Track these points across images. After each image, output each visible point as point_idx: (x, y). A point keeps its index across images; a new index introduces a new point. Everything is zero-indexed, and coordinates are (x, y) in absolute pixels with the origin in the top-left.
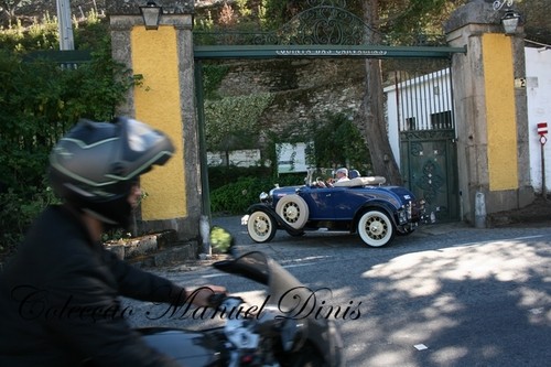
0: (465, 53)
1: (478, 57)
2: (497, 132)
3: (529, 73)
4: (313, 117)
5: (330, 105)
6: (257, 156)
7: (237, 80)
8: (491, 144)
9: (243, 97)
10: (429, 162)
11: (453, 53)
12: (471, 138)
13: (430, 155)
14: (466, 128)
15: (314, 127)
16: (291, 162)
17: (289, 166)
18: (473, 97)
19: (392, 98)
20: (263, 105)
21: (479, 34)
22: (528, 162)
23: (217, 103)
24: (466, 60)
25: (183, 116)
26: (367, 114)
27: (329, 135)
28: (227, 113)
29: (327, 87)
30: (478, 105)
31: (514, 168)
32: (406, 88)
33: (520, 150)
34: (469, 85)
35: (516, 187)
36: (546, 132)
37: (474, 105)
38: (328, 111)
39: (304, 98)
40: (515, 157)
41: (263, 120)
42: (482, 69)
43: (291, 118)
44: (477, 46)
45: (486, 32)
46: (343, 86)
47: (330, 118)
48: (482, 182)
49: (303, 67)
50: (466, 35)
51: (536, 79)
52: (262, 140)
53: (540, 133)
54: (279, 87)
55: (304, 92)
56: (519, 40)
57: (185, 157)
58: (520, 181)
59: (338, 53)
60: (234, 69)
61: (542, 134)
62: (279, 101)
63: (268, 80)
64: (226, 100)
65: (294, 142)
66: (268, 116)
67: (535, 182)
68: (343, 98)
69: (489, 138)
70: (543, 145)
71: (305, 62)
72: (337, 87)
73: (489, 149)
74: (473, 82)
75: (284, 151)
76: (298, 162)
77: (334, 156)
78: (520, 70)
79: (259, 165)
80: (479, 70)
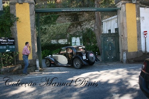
0: (121, 9)
1: (124, 11)
2: (130, 34)
3: (141, 15)
4: (83, 29)
5: (87, 26)
6: (66, 41)
7: (61, 19)
9: (62, 24)
10: (110, 43)
11: (118, 10)
12: (122, 36)
13: (110, 41)
14: (121, 32)
15: (83, 32)
16: (76, 43)
17: (74, 44)
18: (123, 23)
19: (104, 23)
20: (68, 26)
21: (125, 4)
22: (140, 43)
23: (55, 25)
24: (121, 11)
25: (31, 29)
26: (96, 28)
27: (87, 35)
28: (57, 28)
29: (86, 20)
30: (124, 25)
31: (136, 45)
32: (107, 21)
33: (138, 39)
35: (137, 51)
36: (147, 34)
37: (123, 25)
38: (87, 28)
39: (80, 24)
40: (136, 41)
41: (69, 30)
42: (126, 14)
43: (76, 30)
44: (124, 7)
45: (127, 3)
46: (91, 20)
47: (87, 30)
48: (125, 49)
49: (80, 15)
50: (121, 4)
51: (144, 17)
52: (68, 36)
53: (144, 34)
54: (74, 21)
55: (80, 22)
56: (138, 5)
57: (32, 42)
58: (138, 49)
59: (81, 10)
60: (60, 16)
61: (145, 34)
62: (72, 25)
63: (70, 19)
64: (58, 25)
65: (76, 37)
67: (143, 49)
68: (91, 24)
69: (128, 35)
70: (145, 38)
71: (81, 13)
72: (89, 20)
73: (128, 39)
74: (123, 19)
75: (74, 40)
76: (77, 43)
77: (88, 41)
78: (138, 15)
79: (67, 43)
80: (125, 15)
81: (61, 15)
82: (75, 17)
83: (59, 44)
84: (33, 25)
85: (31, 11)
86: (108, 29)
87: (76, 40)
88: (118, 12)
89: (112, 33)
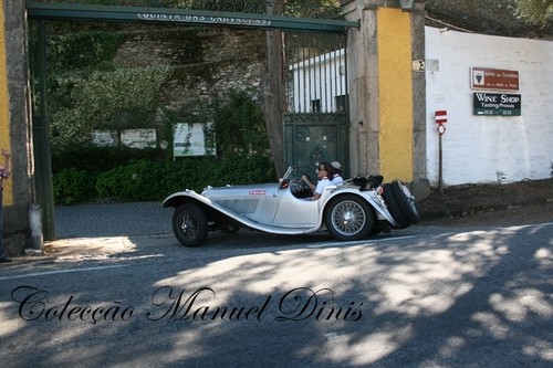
0: (359, 28)
1: (372, 33)
2: (388, 120)
3: (429, 55)
4: (216, 95)
5: (233, 82)
6: (153, 136)
7: (135, 50)
8: (383, 131)
9: (138, 70)
11: (348, 28)
12: (361, 123)
13: (318, 141)
14: (358, 112)
15: (216, 103)
16: (188, 144)
17: (183, 149)
18: (364, 78)
19: (296, 74)
20: (161, 79)
21: (374, 8)
22: (424, 153)
23: (108, 74)
24: (359, 35)
25: (9, 85)
26: (267, 93)
27: (230, 115)
28: (118, 87)
29: (232, 61)
30: (370, 87)
31: (408, 158)
32: (309, 67)
33: (416, 139)
34: (361, 65)
35: (411, 180)
36: (445, 121)
37: (365, 86)
38: (231, 89)
39: (206, 74)
40: (410, 147)
41: (162, 94)
42: (376, 48)
43: (191, 96)
44: (371, 21)
45: (382, 6)
46: (249, 61)
47: (232, 96)
48: (373, 173)
49: (210, 39)
50: (360, 8)
51: (436, 62)
52: (159, 119)
53: (437, 121)
54: (183, 60)
55: (207, 67)
56: (419, 18)
57: (11, 134)
58: (415, 174)
60: (132, 37)
61: (440, 122)
62: (178, 75)
63: (170, 51)
64: (120, 72)
65: (192, 121)
66: (166, 92)
67: (432, 175)
68: (248, 75)
69: (381, 125)
70: (441, 134)
71: (212, 33)
72: (241, 62)
73: (381, 137)
74: (365, 62)
75: (181, 132)
76: (195, 144)
77: (235, 138)
78: (419, 51)
79: (154, 146)
80: (372, 48)
81: (135, 35)
82: (189, 47)
83: (124, 146)
84: (20, 67)
85: (11, 7)
86: (313, 98)
87: (190, 135)
88: (349, 35)
89: (326, 114)
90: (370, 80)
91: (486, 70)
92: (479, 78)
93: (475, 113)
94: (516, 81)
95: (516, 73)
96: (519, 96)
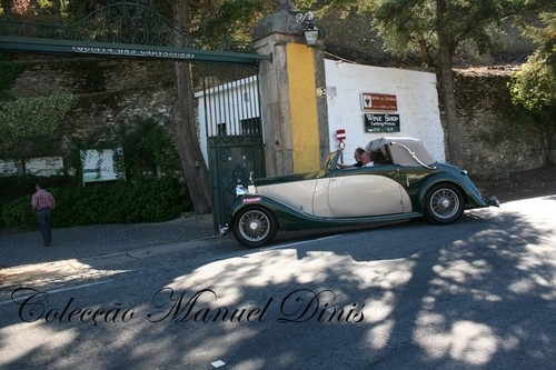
0: (271, 60)
1: (283, 65)
2: (300, 139)
3: (329, 83)
4: (122, 122)
5: (139, 109)
6: (60, 164)
7: (35, 79)
8: (296, 149)
9: (41, 99)
10: (239, 167)
11: (260, 60)
12: (277, 143)
13: (238, 161)
14: (273, 134)
16: (98, 170)
17: (95, 174)
18: (278, 103)
19: (201, 101)
20: (65, 108)
21: (284, 44)
23: (9, 104)
24: (272, 67)
26: (178, 119)
27: (138, 141)
28: (22, 116)
29: (137, 90)
30: (284, 111)
34: (275, 92)
36: (344, 138)
37: (279, 111)
38: (137, 116)
39: (112, 102)
40: (318, 161)
41: (67, 122)
42: (286, 77)
43: (98, 123)
44: (282, 55)
45: (290, 41)
46: (154, 90)
47: (140, 123)
49: (112, 68)
50: (272, 43)
51: (335, 89)
52: (65, 146)
53: (339, 139)
54: (85, 89)
55: (112, 95)
56: (320, 52)
59: (143, 54)
60: (31, 67)
61: (341, 139)
62: (84, 104)
63: (71, 81)
64: (22, 101)
65: (100, 149)
66: (71, 120)
68: (153, 102)
69: (294, 143)
70: (342, 150)
71: (113, 63)
72: (146, 90)
73: (294, 154)
74: (279, 90)
75: (91, 159)
76: (105, 170)
77: (144, 162)
78: (320, 80)
79: (62, 174)
80: (283, 77)
81: (35, 64)
82: (91, 76)
83: (30, 174)
86: (218, 122)
87: (100, 161)
88: (261, 67)
89: (232, 137)
90: (283, 106)
91: (372, 95)
92: (367, 101)
93: (367, 131)
94: (395, 103)
95: (395, 97)
96: (398, 116)
